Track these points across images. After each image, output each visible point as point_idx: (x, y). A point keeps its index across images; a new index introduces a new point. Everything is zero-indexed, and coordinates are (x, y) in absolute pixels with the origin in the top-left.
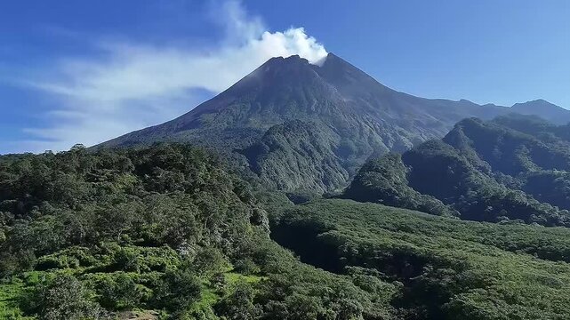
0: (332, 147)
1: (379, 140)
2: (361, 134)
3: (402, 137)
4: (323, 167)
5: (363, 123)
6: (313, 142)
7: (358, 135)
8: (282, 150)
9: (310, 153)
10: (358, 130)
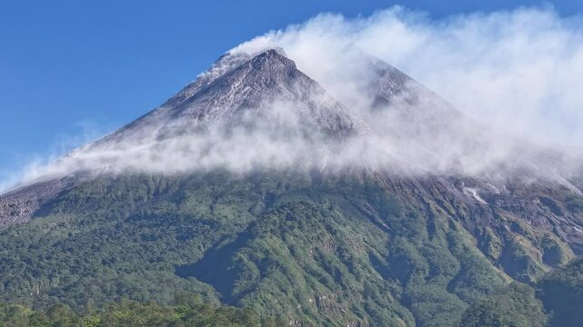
0: (372, 256)
1: (468, 240)
2: (431, 229)
3: (518, 238)
4: (366, 306)
5: (433, 205)
6: (340, 251)
7: (425, 233)
8: (284, 271)
9: (338, 276)
10: (422, 218)
